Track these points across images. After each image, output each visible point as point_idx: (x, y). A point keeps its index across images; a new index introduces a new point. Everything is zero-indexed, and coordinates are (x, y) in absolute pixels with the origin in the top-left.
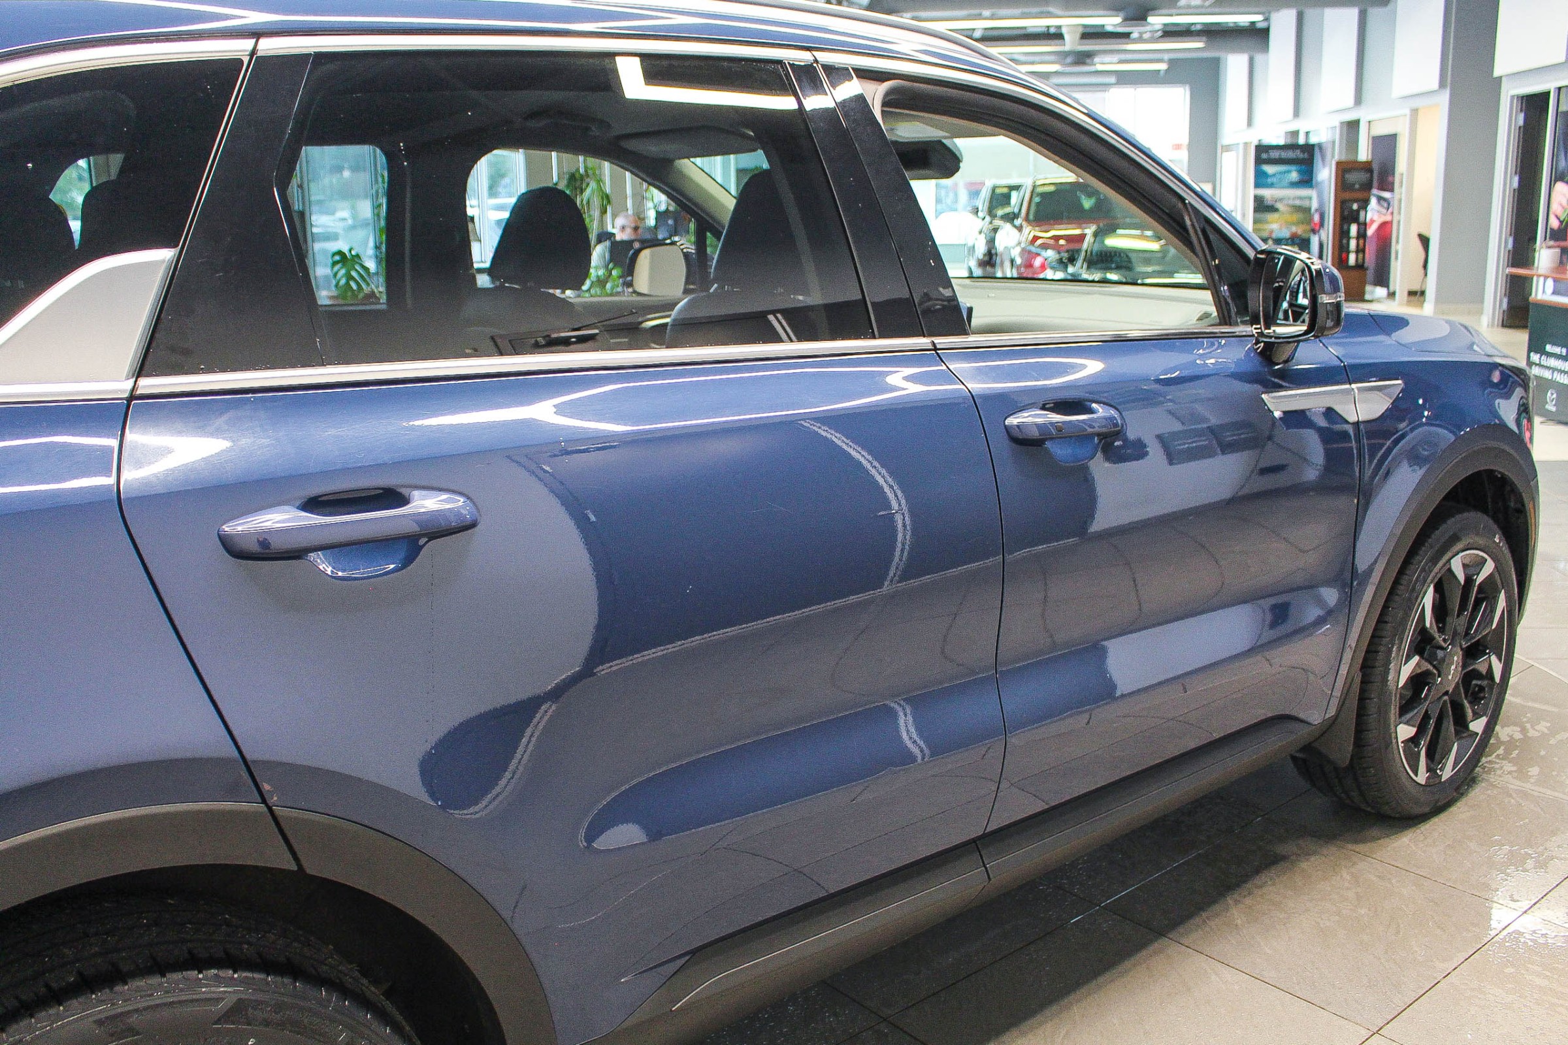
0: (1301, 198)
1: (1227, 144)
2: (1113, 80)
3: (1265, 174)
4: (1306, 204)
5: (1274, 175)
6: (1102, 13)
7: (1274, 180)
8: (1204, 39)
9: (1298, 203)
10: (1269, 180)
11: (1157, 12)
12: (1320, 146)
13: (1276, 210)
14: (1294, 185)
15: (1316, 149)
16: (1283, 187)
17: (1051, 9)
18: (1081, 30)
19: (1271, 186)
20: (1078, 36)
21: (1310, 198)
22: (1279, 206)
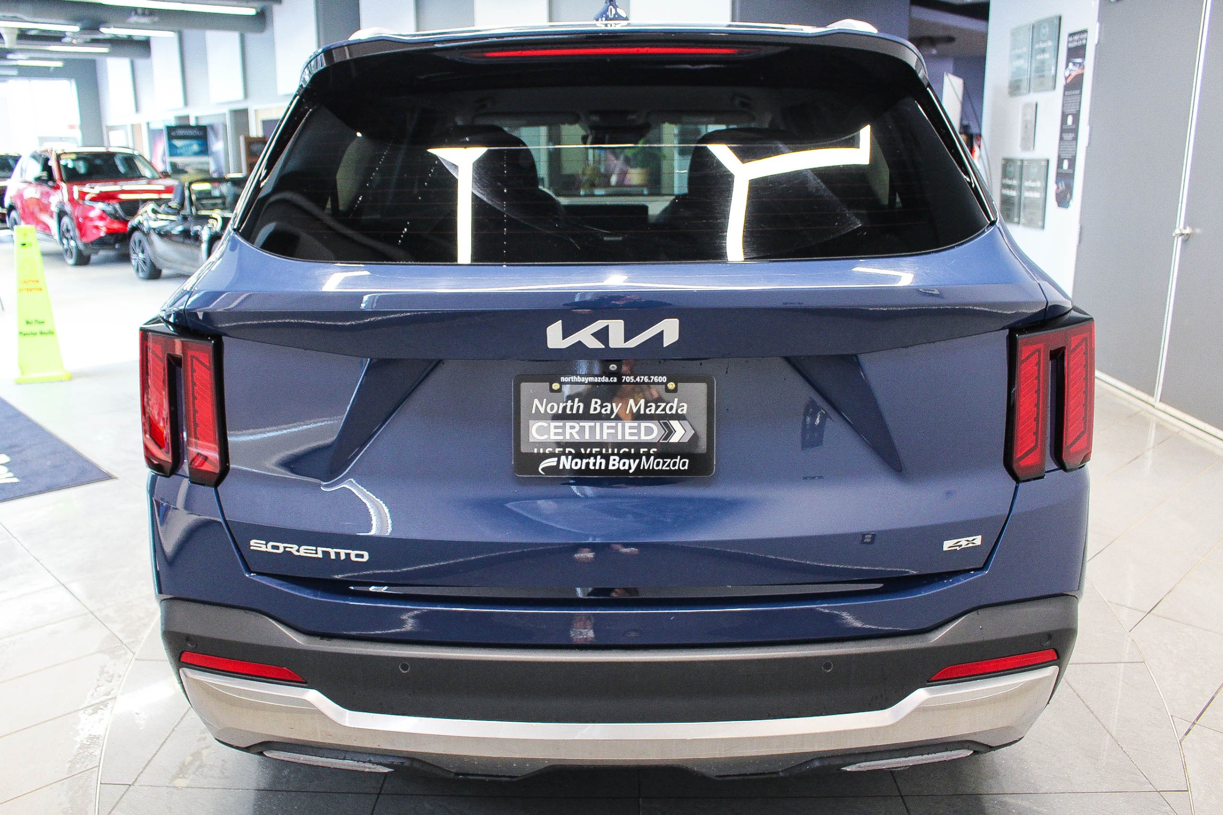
0: (202, 163)
1: (111, 125)
2: (15, 72)
3: (175, 147)
4: (205, 167)
5: (181, 148)
6: (62, 22)
7: (182, 151)
8: (109, 45)
9: (200, 167)
10: (178, 151)
11: (107, 25)
12: (212, 127)
13: (186, 172)
14: (197, 154)
15: (209, 129)
16: (189, 156)
17: (19, 15)
18: (17, 32)
19: (181, 155)
20: (15, 36)
21: (208, 163)
22: (187, 169)
